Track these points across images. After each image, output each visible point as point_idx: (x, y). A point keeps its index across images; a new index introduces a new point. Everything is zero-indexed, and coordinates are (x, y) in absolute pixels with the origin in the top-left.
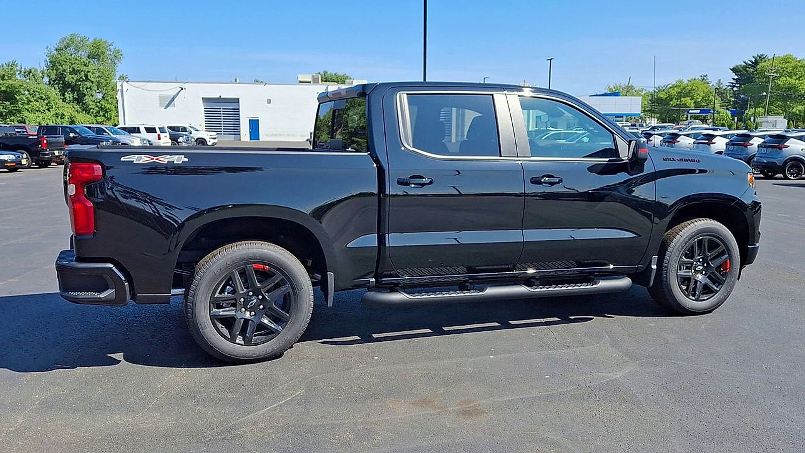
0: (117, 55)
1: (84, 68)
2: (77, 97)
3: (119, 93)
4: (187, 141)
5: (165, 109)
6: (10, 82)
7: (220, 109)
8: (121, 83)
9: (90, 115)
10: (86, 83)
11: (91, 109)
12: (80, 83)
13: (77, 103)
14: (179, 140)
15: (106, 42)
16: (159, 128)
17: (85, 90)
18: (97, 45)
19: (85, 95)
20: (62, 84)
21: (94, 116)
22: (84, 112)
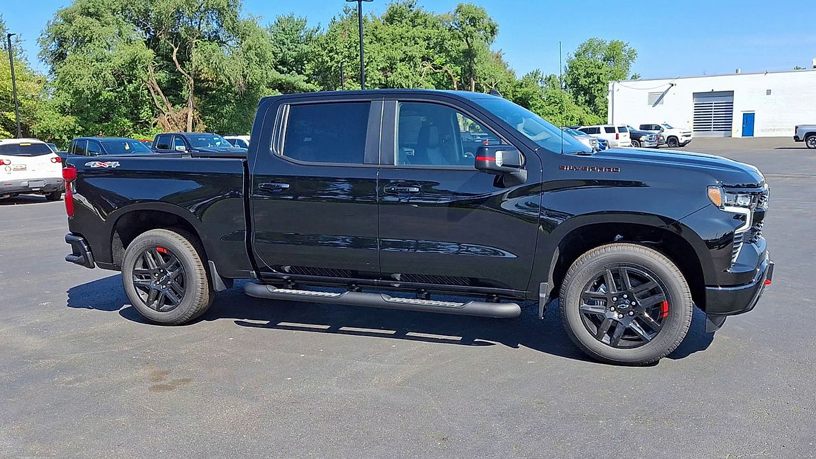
0: (632, 55)
1: (598, 71)
2: (588, 99)
3: (610, 94)
4: (649, 139)
5: (653, 106)
6: (526, 89)
7: (712, 104)
8: (612, 84)
9: (599, 116)
10: (597, 85)
11: (601, 110)
12: (592, 85)
13: (588, 106)
14: (641, 139)
15: (622, 42)
16: (618, 128)
17: (596, 92)
18: (613, 47)
19: (596, 97)
20: (576, 88)
21: (603, 117)
22: (593, 113)
